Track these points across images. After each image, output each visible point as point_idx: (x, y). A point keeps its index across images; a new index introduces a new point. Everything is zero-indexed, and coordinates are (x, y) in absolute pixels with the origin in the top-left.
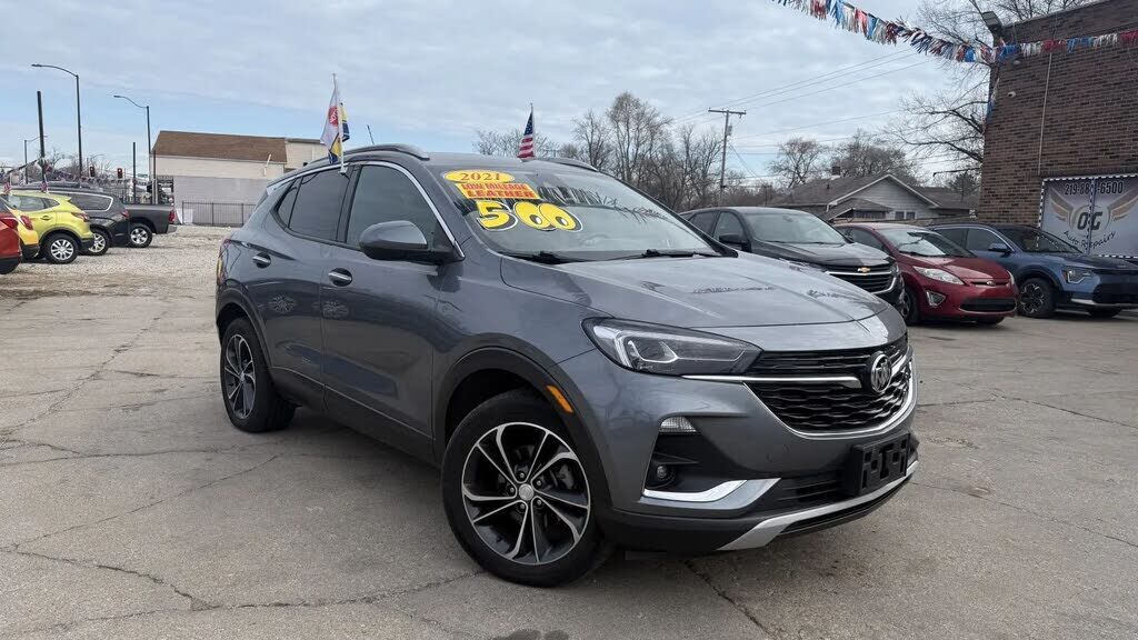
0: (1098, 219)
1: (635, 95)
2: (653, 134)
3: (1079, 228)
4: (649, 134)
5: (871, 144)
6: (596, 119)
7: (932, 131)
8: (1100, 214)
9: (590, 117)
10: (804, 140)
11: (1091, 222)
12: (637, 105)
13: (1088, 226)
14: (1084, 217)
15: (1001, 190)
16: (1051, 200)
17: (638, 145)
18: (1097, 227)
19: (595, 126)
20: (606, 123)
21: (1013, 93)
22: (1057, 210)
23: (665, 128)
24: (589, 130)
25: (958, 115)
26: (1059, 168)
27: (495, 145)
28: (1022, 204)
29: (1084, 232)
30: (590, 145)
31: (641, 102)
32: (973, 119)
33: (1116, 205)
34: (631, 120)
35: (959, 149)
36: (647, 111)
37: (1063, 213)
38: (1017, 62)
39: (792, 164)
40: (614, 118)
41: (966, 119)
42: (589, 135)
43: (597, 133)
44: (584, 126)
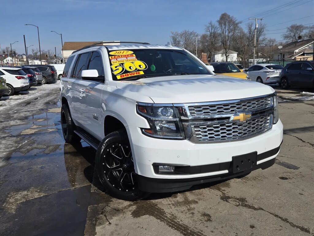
4: (233, 28)
6: (213, 24)
9: (211, 23)
10: (298, 24)
12: (229, 17)
17: (229, 33)
19: (212, 27)
20: (217, 24)
23: (240, 25)
24: (210, 28)
27: (177, 37)
30: (211, 33)
31: (231, 16)
34: (226, 23)
36: (233, 19)
39: (292, 34)
40: (220, 22)
42: (210, 30)
43: (213, 29)
44: (208, 27)
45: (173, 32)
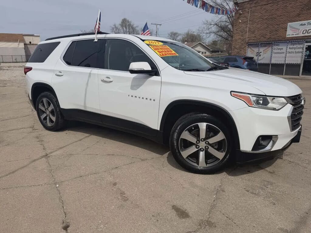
0: (261, 54)
1: (128, 19)
2: (134, 30)
3: (256, 56)
4: (132, 30)
5: (192, 33)
6: (117, 26)
7: (210, 30)
8: (261, 52)
9: (115, 25)
10: (175, 32)
11: (258, 54)
12: (128, 22)
13: (258, 55)
14: (257, 53)
15: (237, 47)
16: (249, 49)
18: (260, 56)
20: (120, 27)
21: (240, 21)
22: (251, 52)
24: (115, 29)
25: (217, 25)
26: (251, 41)
28: (243, 50)
29: (257, 57)
31: (130, 21)
32: (221, 26)
33: (265, 50)
34: (127, 26)
35: (217, 35)
36: (131, 23)
37: (252, 52)
38: (241, 13)
40: (122, 26)
41: (219, 26)
42: (115, 30)
43: (117, 30)
44: (113, 28)
45: (82, 30)
